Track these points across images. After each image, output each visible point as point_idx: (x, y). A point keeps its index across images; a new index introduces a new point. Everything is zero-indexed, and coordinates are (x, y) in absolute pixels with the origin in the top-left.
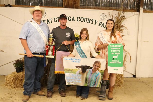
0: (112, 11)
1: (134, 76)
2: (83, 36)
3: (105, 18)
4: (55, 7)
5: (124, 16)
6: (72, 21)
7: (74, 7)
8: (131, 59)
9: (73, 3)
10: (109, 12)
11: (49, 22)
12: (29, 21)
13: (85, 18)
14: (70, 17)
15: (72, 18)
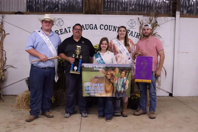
0: (142, 16)
1: (171, 95)
2: (103, 46)
3: (134, 25)
4: (74, 13)
5: (157, 22)
6: (94, 29)
7: (97, 13)
8: (166, 74)
9: (95, 8)
10: (138, 18)
11: (66, 31)
12: (37, 31)
13: (110, 26)
14: (92, 25)
15: (94, 26)
